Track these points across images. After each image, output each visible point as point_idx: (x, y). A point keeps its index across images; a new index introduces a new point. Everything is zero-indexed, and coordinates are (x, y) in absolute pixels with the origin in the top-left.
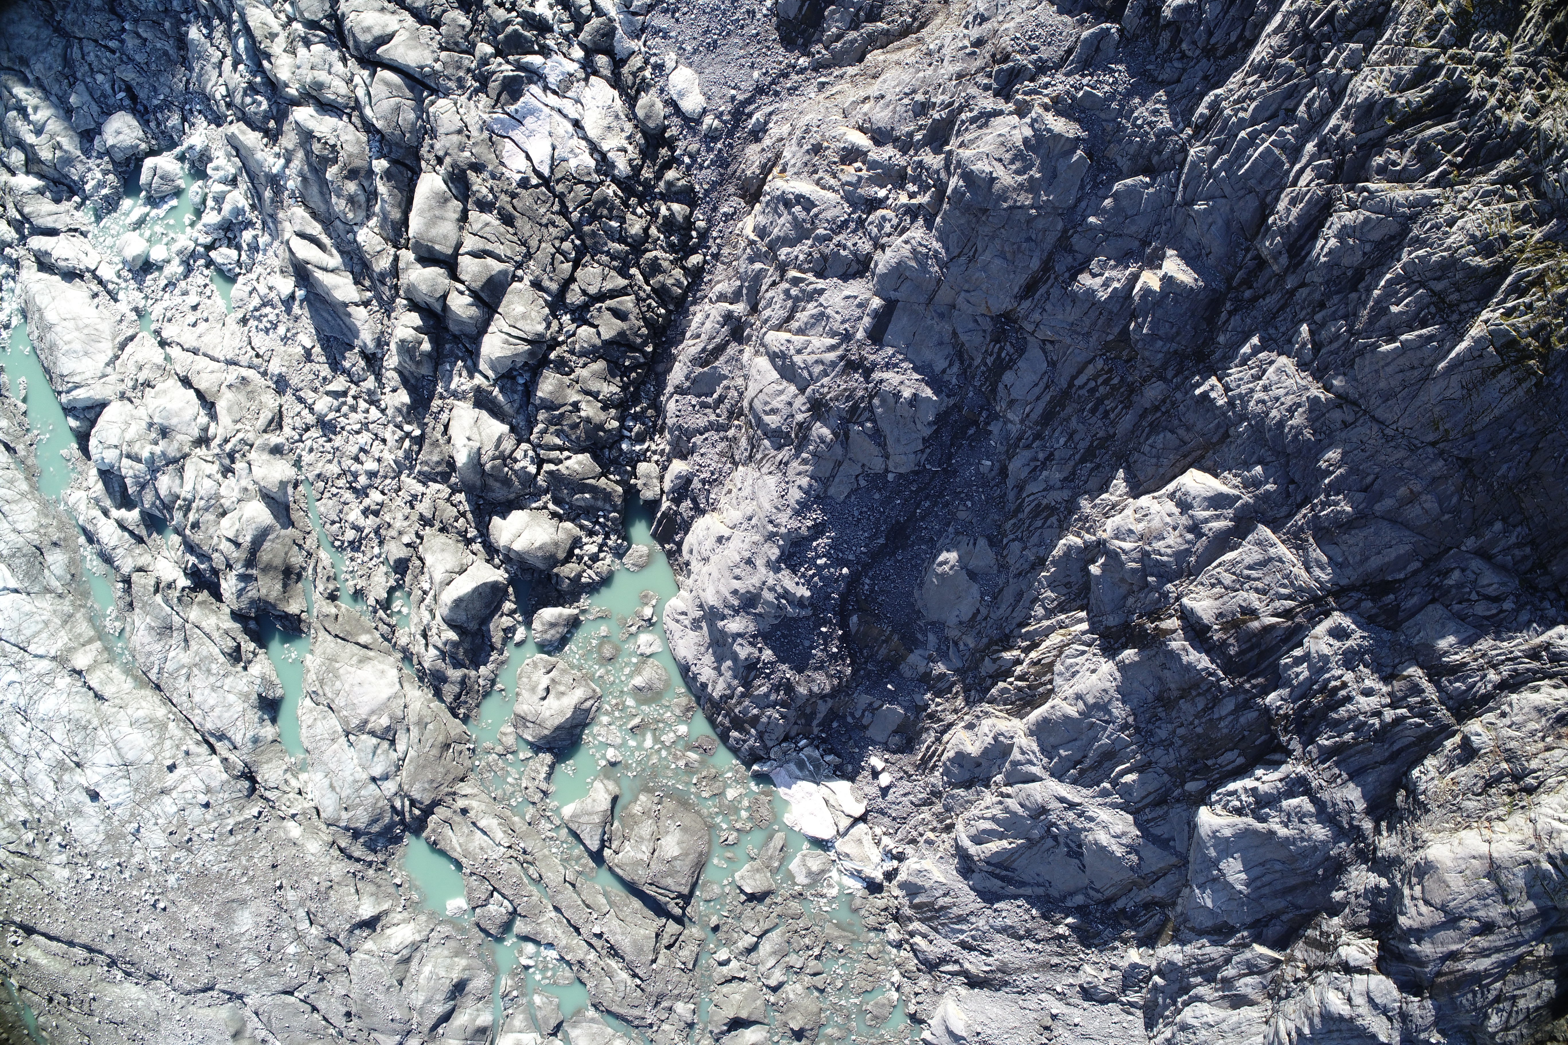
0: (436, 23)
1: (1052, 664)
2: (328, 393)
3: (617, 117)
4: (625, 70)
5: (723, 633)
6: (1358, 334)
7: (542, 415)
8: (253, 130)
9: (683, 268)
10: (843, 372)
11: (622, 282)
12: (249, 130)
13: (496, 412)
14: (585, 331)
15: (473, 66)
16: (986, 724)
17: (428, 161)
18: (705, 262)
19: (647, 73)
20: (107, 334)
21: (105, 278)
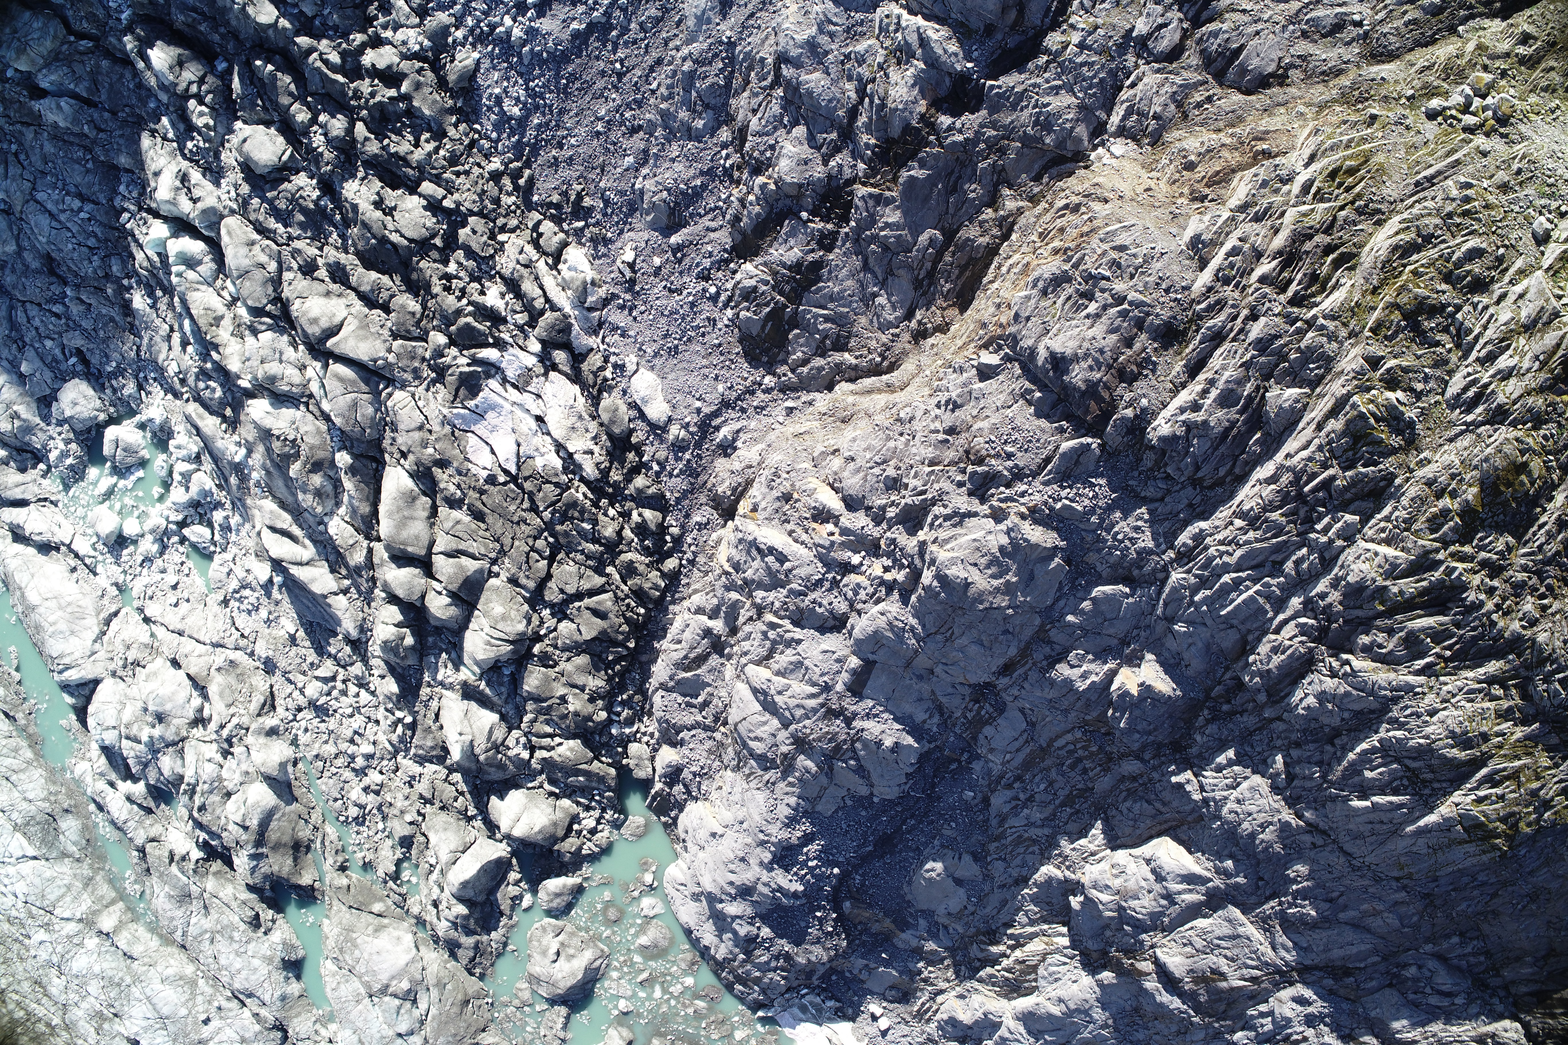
0: (386, 308)
1: (1035, 968)
2: (317, 678)
3: (580, 417)
4: (585, 367)
5: (721, 912)
6: (1332, 784)
7: (530, 706)
8: (211, 413)
9: (659, 570)
10: (824, 717)
11: (599, 581)
12: (206, 414)
13: (484, 702)
14: (565, 627)
15: (428, 355)
16: (976, 1000)
17: (391, 454)
18: (681, 565)
19: (608, 373)
20: (91, 610)
21: (81, 553)
